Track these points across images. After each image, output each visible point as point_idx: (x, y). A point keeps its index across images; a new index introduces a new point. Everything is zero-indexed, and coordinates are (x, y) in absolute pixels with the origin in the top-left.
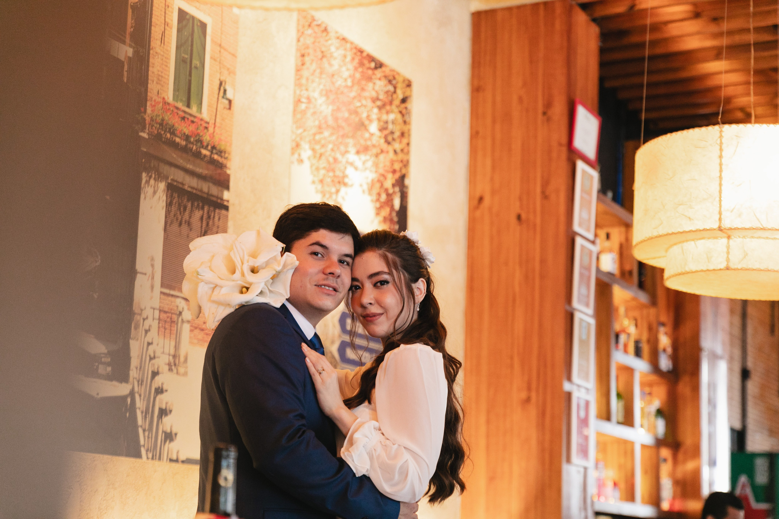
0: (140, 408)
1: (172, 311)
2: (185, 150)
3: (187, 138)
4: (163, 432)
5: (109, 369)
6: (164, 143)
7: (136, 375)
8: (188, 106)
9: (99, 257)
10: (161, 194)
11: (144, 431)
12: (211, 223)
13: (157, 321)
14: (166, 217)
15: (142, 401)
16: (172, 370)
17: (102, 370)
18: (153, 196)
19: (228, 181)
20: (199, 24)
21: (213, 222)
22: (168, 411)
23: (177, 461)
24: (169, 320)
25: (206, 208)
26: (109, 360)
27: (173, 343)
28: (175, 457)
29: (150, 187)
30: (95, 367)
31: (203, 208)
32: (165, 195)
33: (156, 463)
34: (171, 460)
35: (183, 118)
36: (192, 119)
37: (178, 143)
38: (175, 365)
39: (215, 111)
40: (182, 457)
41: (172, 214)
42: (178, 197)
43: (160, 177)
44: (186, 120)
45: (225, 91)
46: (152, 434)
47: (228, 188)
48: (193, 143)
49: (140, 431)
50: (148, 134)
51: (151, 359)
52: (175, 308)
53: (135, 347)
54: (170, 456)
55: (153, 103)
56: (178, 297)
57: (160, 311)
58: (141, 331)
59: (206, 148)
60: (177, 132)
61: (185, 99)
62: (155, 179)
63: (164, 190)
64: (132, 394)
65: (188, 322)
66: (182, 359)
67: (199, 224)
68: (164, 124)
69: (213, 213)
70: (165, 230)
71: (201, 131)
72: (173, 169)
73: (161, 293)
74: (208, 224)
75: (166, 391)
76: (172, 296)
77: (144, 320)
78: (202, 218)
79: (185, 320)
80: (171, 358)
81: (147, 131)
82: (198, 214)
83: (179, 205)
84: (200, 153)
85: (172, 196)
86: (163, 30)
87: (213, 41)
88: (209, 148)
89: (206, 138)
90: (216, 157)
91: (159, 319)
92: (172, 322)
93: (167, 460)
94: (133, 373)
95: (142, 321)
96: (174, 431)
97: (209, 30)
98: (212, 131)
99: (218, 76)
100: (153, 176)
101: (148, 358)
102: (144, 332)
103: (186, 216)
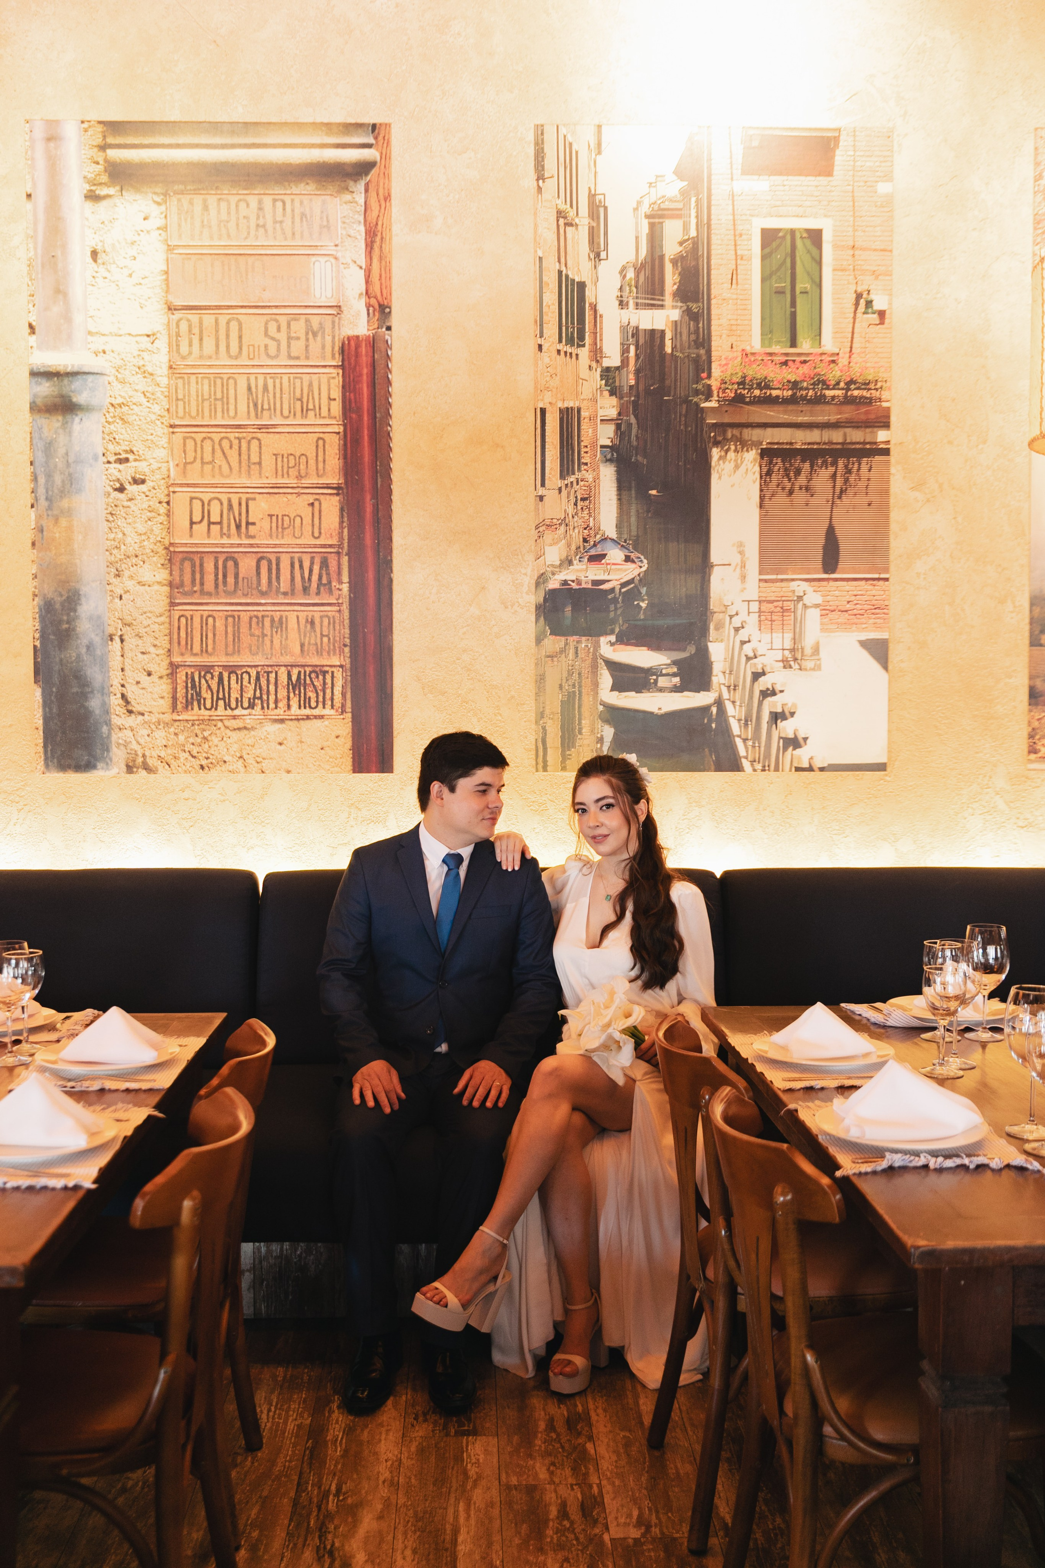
0: (734, 717)
1: (784, 599)
2: (792, 401)
3: (795, 385)
4: (780, 738)
5: (676, 680)
6: (748, 404)
7: (722, 681)
8: (793, 344)
9: (645, 561)
10: (750, 466)
11: (745, 740)
12: (852, 478)
13: (757, 615)
14: (761, 490)
15: (737, 707)
16: (791, 667)
17: (663, 682)
18: (735, 472)
19: (888, 417)
20: (805, 235)
21: (858, 475)
22: (787, 714)
23: (810, 769)
24: (779, 609)
25: (841, 463)
26: (675, 670)
27: (788, 636)
28: (806, 765)
29: (727, 462)
30: (652, 681)
31: (835, 463)
32: (757, 464)
33: (772, 774)
34: (798, 769)
35: (785, 363)
36: (803, 358)
37: (777, 397)
38: (795, 659)
39: (850, 335)
40: (818, 764)
41: (773, 484)
42: (783, 461)
43: (744, 444)
44: (790, 363)
45: (869, 303)
46: (759, 743)
47: (886, 425)
48: (807, 389)
49: (739, 742)
50: (719, 401)
51: (748, 659)
52: (790, 594)
53: (717, 651)
54: (795, 764)
55: (724, 362)
56: (793, 580)
57: (760, 602)
58: (728, 630)
59: (836, 386)
60: (775, 384)
61: (786, 337)
62: (736, 451)
63: (755, 460)
64: (719, 702)
65: (817, 606)
66: (808, 651)
67: (830, 484)
68: (747, 381)
69: (856, 466)
70: (761, 507)
71: (822, 369)
72: (769, 431)
73: (760, 580)
74: (846, 481)
75: (782, 691)
76: (782, 580)
77: (731, 617)
78: (834, 476)
79: (808, 604)
80: (787, 653)
81: (715, 398)
82: (825, 474)
83: (786, 470)
84: (824, 395)
85: (771, 462)
86: (734, 267)
87: (836, 247)
88: (842, 385)
89: (833, 374)
90: (856, 393)
91: (760, 611)
92: (784, 610)
93: (790, 771)
94: (718, 678)
95: (728, 618)
96: (801, 735)
97: (827, 237)
98: (846, 363)
99: (853, 288)
100: (733, 447)
101: (744, 659)
102: (732, 631)
103: (802, 480)
